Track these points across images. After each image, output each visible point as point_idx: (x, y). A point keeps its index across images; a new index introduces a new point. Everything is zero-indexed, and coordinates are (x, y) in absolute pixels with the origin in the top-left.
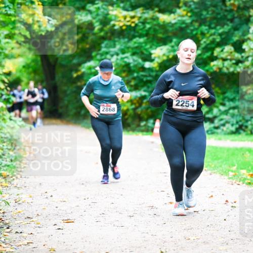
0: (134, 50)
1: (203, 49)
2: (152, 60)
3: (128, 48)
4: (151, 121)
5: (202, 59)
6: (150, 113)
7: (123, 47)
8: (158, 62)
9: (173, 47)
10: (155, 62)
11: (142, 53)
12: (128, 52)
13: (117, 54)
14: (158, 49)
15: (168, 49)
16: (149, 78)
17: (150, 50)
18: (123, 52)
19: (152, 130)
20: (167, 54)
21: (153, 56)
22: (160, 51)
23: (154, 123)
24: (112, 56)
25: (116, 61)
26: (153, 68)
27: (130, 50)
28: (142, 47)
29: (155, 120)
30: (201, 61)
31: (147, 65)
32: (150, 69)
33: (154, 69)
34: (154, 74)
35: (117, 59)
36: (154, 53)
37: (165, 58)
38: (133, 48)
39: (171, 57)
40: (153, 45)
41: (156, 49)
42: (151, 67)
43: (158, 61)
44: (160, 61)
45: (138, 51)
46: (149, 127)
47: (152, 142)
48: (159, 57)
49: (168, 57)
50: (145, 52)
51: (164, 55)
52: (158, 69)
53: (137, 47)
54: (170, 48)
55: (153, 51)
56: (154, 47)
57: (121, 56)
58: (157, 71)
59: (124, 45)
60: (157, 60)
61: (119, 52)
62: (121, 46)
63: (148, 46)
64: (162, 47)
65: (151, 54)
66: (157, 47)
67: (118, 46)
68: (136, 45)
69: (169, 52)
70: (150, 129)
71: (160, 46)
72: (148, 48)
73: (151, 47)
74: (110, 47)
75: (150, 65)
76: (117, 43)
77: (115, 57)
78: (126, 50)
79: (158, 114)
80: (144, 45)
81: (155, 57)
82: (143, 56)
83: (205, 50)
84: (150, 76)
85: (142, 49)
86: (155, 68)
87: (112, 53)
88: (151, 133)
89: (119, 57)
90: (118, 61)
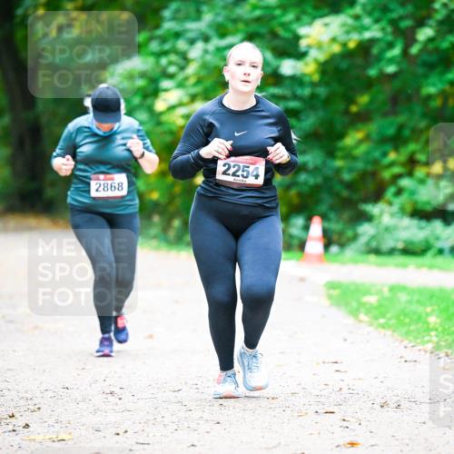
0: (254, 28)
1: (441, 23)
2: (301, 56)
3: (235, 21)
4: (299, 221)
5: (437, 50)
6: (296, 201)
7: (220, 19)
8: (316, 60)
9: (357, 17)
10: (309, 59)
11: (274, 35)
12: (234, 33)
13: (206, 39)
14: (318, 23)
15: (344, 25)
16: (293, 104)
17: (295, 26)
18: (222, 32)
19: (302, 246)
20: (342, 38)
21: (303, 43)
22: (323, 29)
23: (307, 228)
24: (192, 42)
25: (202, 57)
26: (304, 75)
27: (241, 26)
28: (273, 17)
29: (309, 219)
30: (434, 58)
31: (288, 67)
32: (296, 80)
33: (307, 79)
34: (306, 92)
35: (206, 52)
36: (307, 36)
37: (336, 49)
38: (247, 23)
39: (352, 45)
40: (304, 12)
41: (310, 24)
42: (298, 73)
43: (317, 55)
44: (322, 57)
45: (263, 30)
46: (291, 236)
47: (302, 280)
48: (320, 46)
49: (344, 45)
50: (282, 33)
51: (334, 40)
52: (316, 78)
53: (258, 20)
54: (350, 21)
55: (302, 31)
56: (305, 19)
57: (216, 42)
58: (313, 84)
59: (224, 13)
60: (314, 54)
61: (211, 33)
62: (217, 14)
63: (290, 16)
64: (327, 20)
65: (297, 38)
66: (314, 18)
67: (208, 17)
68: (258, 13)
69: (348, 32)
70: (295, 242)
71: (322, 16)
72: (291, 23)
73: (298, 19)
74: (187, 18)
75: (294, 67)
76: (205, 8)
77: (200, 45)
78: (230, 26)
79: (318, 202)
80: (278, 12)
81: (309, 47)
82: (276, 42)
83: (445, 28)
84: (295, 97)
85: (274, 24)
86: (310, 75)
87: (191, 35)
88: (298, 254)
89: (211, 46)
90: (208, 58)
